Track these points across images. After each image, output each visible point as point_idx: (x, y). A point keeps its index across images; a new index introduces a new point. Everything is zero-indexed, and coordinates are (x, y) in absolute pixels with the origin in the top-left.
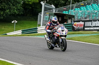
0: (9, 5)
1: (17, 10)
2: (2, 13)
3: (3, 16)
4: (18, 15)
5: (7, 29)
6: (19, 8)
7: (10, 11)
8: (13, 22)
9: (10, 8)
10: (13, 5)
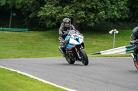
0: (105, 3)
1: (118, 12)
2: (92, 16)
3: (93, 21)
4: (120, 20)
5: (100, 44)
6: (122, 8)
7: (106, 13)
8: (111, 32)
9: (106, 9)
10: (112, 3)
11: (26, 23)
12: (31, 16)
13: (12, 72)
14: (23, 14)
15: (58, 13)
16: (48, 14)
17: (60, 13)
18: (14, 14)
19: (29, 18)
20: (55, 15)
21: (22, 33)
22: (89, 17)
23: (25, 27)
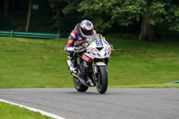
2: (178, 13)
11: (58, 23)
12: (65, 11)
13: (30, 113)
14: (52, 6)
15: (115, 5)
16: (97, 7)
17: (118, 5)
18: (36, 7)
19: (62, 15)
20: (110, 9)
21: (49, 43)
22: (172, 14)
23: (55, 31)
